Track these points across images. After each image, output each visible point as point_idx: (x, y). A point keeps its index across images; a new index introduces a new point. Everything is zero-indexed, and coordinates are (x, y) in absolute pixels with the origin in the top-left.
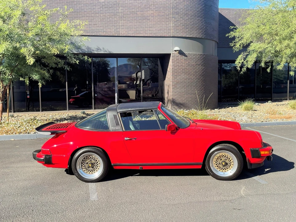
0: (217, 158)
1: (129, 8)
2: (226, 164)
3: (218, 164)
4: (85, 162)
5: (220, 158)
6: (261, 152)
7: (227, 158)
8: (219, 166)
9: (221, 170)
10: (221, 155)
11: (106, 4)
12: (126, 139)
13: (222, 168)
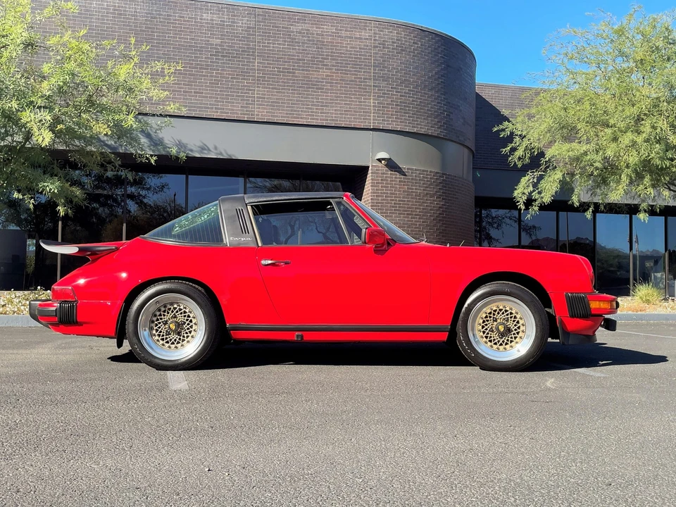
0: (484, 316)
1: (276, 61)
2: (509, 330)
3: (487, 331)
4: (161, 319)
5: (492, 315)
6: (590, 302)
7: (509, 316)
8: (491, 337)
9: (495, 347)
10: (494, 309)
11: (225, 49)
12: (264, 262)
13: (499, 341)
